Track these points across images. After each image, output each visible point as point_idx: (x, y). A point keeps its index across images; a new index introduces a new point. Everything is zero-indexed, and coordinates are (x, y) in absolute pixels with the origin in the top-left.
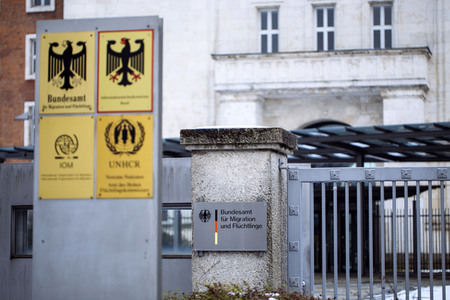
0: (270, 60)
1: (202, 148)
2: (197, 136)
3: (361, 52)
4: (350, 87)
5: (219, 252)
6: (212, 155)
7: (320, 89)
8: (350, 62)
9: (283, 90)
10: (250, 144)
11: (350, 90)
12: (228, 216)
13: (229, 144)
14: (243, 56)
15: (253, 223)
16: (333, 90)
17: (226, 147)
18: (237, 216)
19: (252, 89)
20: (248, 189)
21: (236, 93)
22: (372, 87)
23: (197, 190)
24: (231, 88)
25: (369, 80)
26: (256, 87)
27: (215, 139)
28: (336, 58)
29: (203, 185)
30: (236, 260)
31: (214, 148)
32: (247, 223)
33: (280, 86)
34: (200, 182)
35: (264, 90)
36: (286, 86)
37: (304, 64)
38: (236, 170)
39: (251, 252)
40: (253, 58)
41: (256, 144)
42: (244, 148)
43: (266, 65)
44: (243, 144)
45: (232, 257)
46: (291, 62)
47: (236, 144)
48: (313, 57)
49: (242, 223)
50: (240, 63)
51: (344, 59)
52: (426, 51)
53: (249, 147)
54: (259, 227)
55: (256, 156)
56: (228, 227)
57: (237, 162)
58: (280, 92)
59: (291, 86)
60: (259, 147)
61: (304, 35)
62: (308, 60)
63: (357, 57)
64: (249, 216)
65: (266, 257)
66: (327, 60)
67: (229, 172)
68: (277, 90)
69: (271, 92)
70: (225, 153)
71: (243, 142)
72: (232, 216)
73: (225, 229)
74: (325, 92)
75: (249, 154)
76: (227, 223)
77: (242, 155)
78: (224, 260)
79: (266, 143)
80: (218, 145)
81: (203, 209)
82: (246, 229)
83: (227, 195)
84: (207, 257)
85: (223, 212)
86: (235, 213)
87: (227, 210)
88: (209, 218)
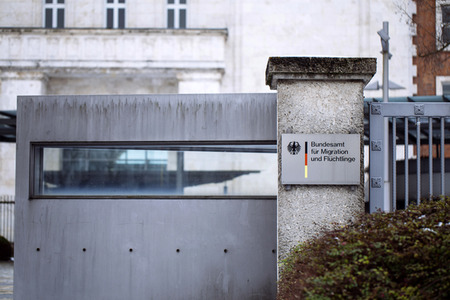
0: (58, 36)
1: (291, 77)
2: (288, 64)
3: (157, 31)
4: (145, 68)
5: (308, 186)
6: (301, 85)
7: (112, 69)
8: (144, 41)
9: (72, 68)
10: (344, 74)
11: (144, 72)
12: (319, 149)
13: (321, 74)
14: (29, 30)
15: (345, 156)
16: (126, 71)
17: (318, 77)
18: (329, 148)
19: (38, 67)
20: (339, 121)
21: (20, 70)
22: (167, 69)
23: (284, 121)
24: (14, 64)
25: (165, 61)
26: (42, 64)
27: (307, 67)
28: (130, 36)
29: (291, 116)
30: (325, 195)
31: (304, 77)
32: (339, 156)
33: (69, 64)
34: (287, 113)
35: (51, 68)
36: (75, 64)
37: (95, 42)
38: (326, 101)
39: (342, 186)
40: (39, 33)
41: (349, 74)
42: (337, 78)
43: (54, 41)
44: (336, 74)
45: (321, 191)
46: (81, 38)
47: (328, 74)
48: (105, 34)
49: (333, 155)
50: (25, 37)
51: (139, 38)
52: (224, 33)
53: (341, 78)
54: (352, 160)
55: (348, 87)
56: (319, 159)
57: (328, 93)
58: (68, 70)
59: (81, 65)
60: (352, 77)
61: (93, 11)
62: (100, 37)
63: (152, 36)
64: (342, 149)
65: (358, 191)
66: (120, 39)
67: (319, 102)
68: (65, 69)
69: (58, 70)
70: (314, 83)
71: (337, 71)
72: (324, 148)
73: (317, 162)
74: (117, 72)
75: (340, 85)
76: (318, 155)
77: (333, 85)
78: (313, 194)
79: (359, 74)
80: (309, 74)
81: (292, 141)
82: (338, 162)
83: (316, 127)
84: (294, 191)
85: (313, 144)
86: (326, 145)
87: (317, 142)
88: (299, 150)
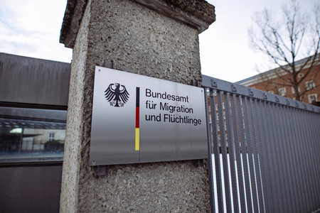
5: (136, 165)
12: (157, 101)
15: (190, 116)
18: (171, 103)
20: (177, 68)
29: (111, 44)
30: (162, 178)
32: (183, 115)
34: (105, 37)
38: (161, 38)
39: (183, 162)
41: (191, 12)
49: (175, 114)
54: (197, 122)
57: (163, 29)
64: (186, 105)
67: (153, 37)
72: (163, 101)
73: (153, 122)
76: (157, 111)
77: (170, 22)
78: (143, 179)
81: (115, 82)
82: (182, 125)
83: (148, 70)
84: (110, 178)
85: (149, 93)
86: (167, 97)
87: (154, 91)
88: (125, 99)
